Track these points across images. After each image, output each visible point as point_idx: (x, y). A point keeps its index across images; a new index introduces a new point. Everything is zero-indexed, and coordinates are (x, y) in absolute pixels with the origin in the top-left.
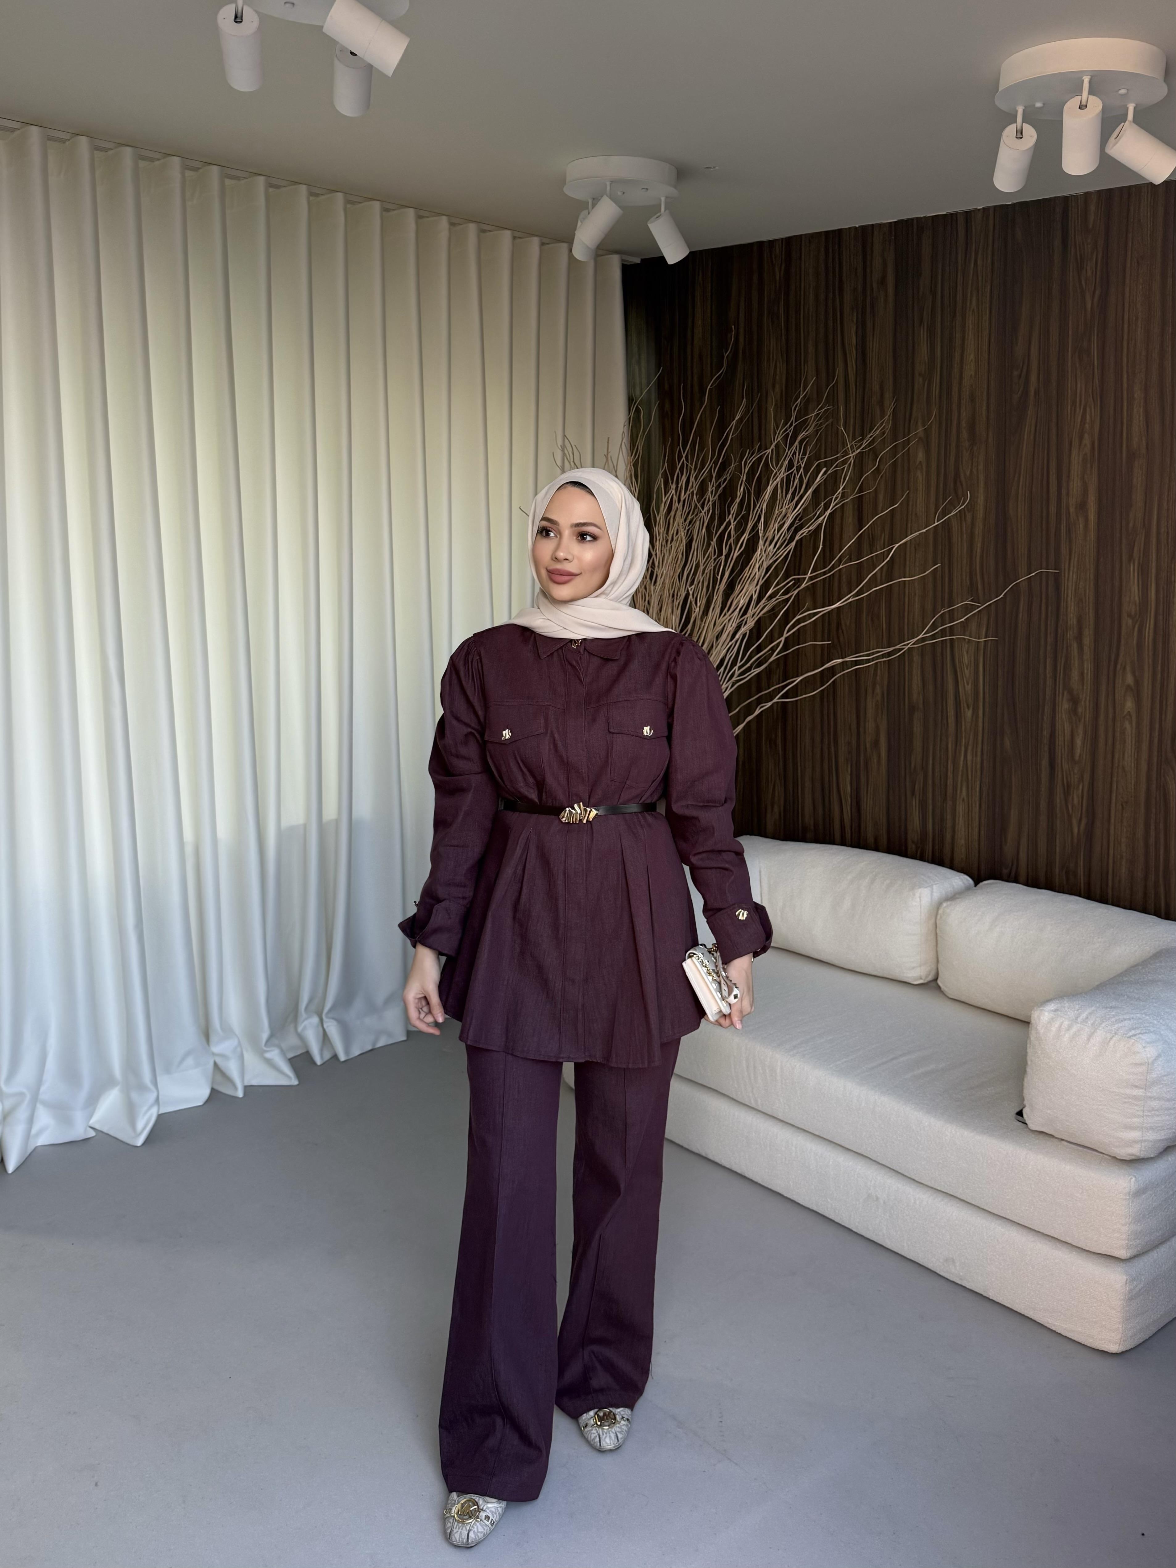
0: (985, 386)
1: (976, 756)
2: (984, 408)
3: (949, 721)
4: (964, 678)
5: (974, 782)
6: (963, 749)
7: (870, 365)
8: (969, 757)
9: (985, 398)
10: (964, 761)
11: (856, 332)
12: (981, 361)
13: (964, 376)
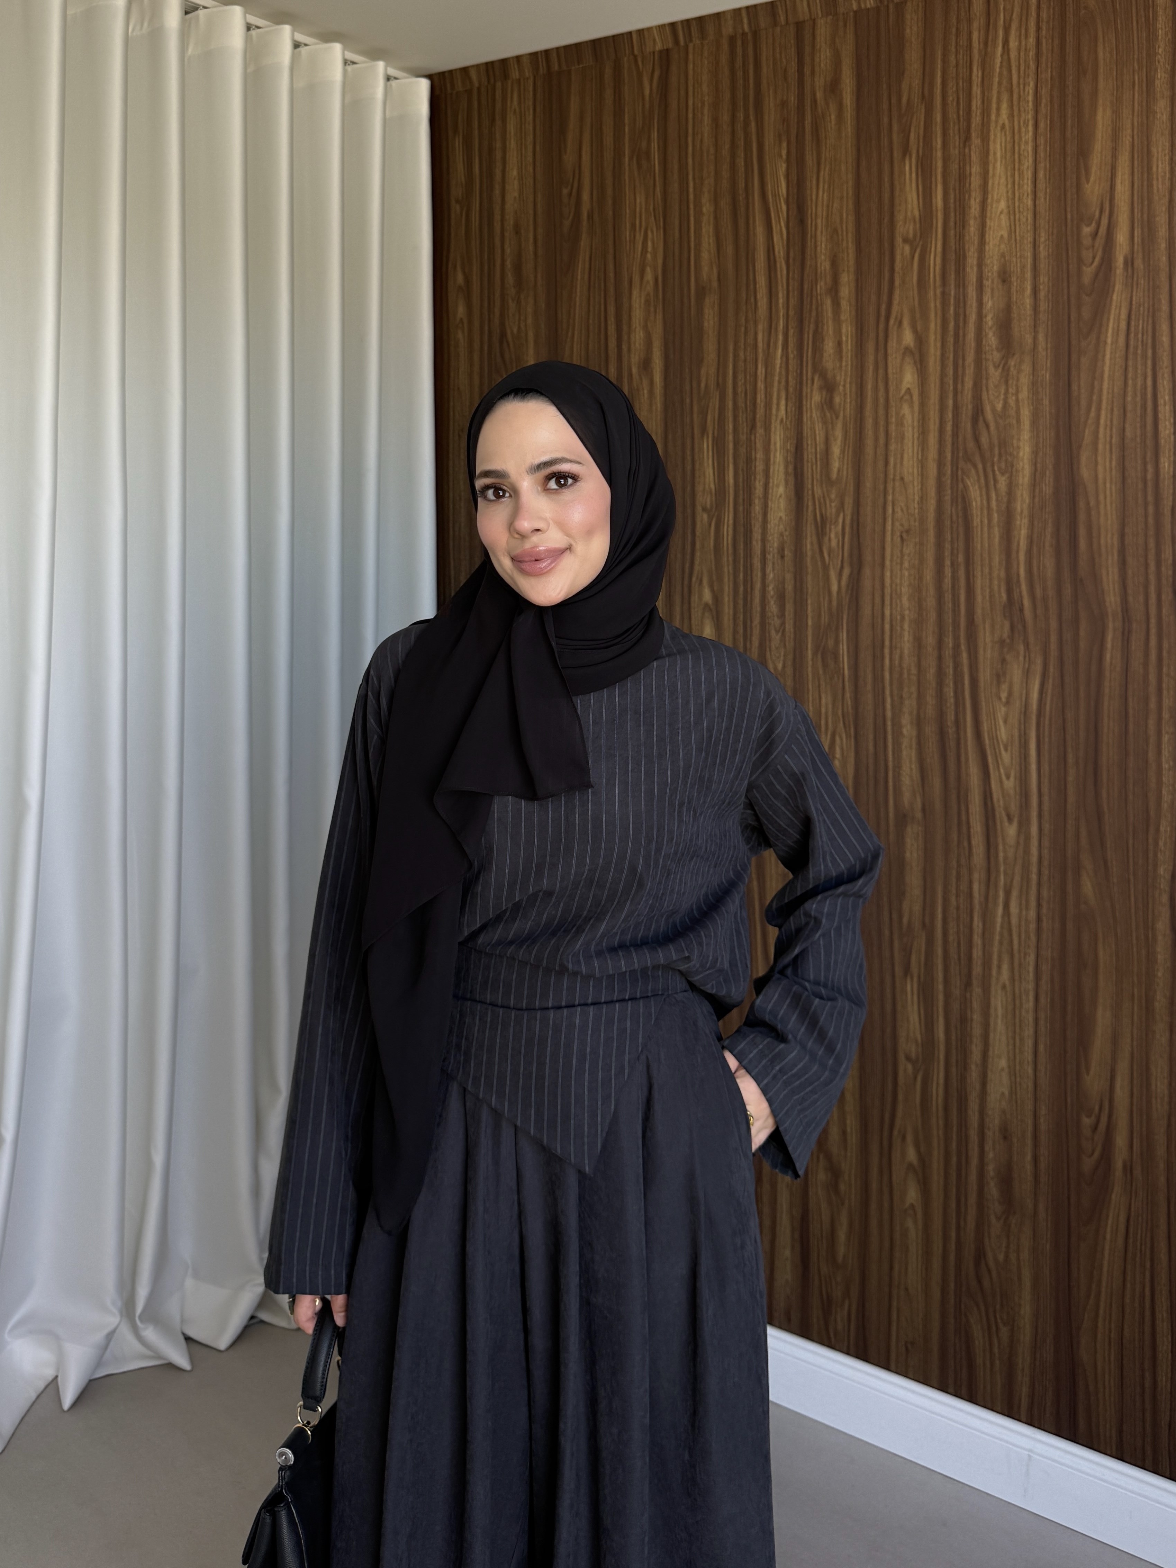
0: (1029, 255)
1: (1027, 908)
2: (1028, 291)
3: (974, 842)
4: (1001, 767)
5: (1025, 954)
6: (1001, 894)
7: (813, 229)
8: (1014, 909)
9: (1029, 275)
10: (1003, 917)
11: (787, 176)
12: (1019, 212)
13: (987, 240)
